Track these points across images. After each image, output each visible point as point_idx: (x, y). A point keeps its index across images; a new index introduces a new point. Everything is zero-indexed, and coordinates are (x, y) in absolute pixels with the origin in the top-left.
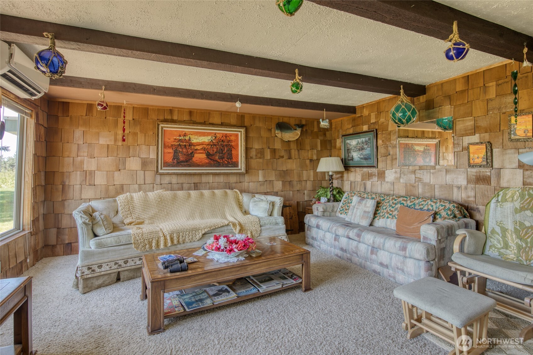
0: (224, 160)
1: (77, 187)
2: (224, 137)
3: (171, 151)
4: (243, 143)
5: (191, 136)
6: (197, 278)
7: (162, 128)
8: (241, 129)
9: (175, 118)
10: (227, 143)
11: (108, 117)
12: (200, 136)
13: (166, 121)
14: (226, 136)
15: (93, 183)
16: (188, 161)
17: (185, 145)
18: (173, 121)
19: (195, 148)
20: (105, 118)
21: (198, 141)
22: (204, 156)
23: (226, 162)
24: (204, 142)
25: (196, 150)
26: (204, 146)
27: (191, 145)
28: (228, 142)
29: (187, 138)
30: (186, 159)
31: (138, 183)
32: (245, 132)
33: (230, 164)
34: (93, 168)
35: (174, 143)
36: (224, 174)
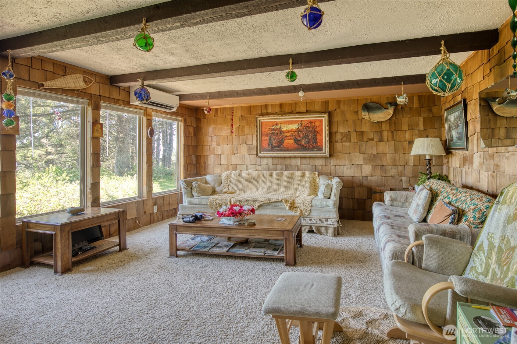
0: (309, 144)
1: (212, 166)
2: (309, 124)
3: (267, 138)
4: (327, 128)
5: (281, 125)
7: (259, 121)
8: (324, 114)
9: (269, 111)
10: (312, 129)
11: (226, 116)
12: (288, 124)
13: (262, 114)
14: (311, 122)
15: (219, 163)
16: (279, 146)
17: (277, 133)
18: (268, 114)
19: (285, 135)
20: (225, 117)
21: (287, 129)
22: (292, 141)
23: (312, 147)
24: (292, 129)
25: (286, 136)
26: (292, 133)
27: (281, 132)
28: (313, 128)
29: (278, 127)
30: (278, 145)
31: (246, 164)
32: (328, 117)
33: (315, 148)
34: (220, 153)
35: (269, 132)
36: (310, 157)
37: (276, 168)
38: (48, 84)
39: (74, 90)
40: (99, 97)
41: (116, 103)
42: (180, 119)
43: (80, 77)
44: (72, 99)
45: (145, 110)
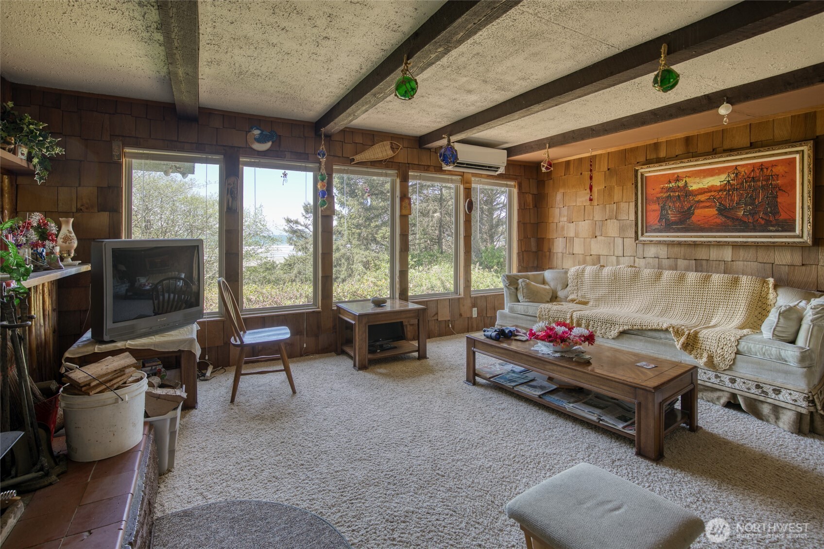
0: (757, 217)
1: (560, 255)
2: (758, 171)
3: (656, 207)
5: (687, 179)
6: (497, 350)
7: (642, 175)
8: (802, 146)
9: (662, 154)
10: (764, 183)
11: (583, 173)
12: (704, 177)
13: (648, 162)
14: (761, 167)
15: (571, 252)
16: (684, 222)
17: (679, 196)
18: (659, 161)
19: (696, 199)
20: (581, 174)
21: (701, 186)
22: (713, 211)
23: (763, 222)
24: (713, 186)
25: (700, 201)
26: (713, 193)
27: (686, 193)
28: (768, 180)
29: (681, 184)
30: (680, 219)
31: (616, 254)
32: (810, 152)
33: (772, 226)
34: (572, 234)
35: (662, 194)
36: (757, 246)
37: (676, 265)
38: (359, 158)
39: (382, 161)
40: (407, 165)
41: (427, 170)
42: (512, 183)
43: (387, 144)
44: (380, 171)
45: (462, 175)
